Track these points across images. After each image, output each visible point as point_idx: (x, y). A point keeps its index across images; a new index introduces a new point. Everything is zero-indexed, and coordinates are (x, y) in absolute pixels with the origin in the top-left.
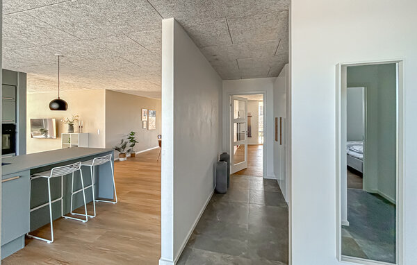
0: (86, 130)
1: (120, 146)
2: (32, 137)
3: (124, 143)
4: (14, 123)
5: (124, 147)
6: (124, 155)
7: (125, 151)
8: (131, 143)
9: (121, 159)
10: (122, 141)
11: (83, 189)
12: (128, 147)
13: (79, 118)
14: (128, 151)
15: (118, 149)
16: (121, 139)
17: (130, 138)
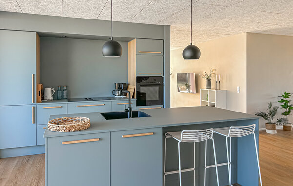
0: (224, 86)
1: (267, 112)
2: (179, 91)
3: (272, 108)
4: (162, 75)
5: (273, 113)
6: (273, 126)
7: (275, 120)
8: (285, 110)
9: (269, 131)
10: (270, 104)
11: (216, 165)
12: (279, 116)
13: (216, 72)
14: (280, 121)
15: (263, 116)
16: (269, 101)
17: (282, 101)
